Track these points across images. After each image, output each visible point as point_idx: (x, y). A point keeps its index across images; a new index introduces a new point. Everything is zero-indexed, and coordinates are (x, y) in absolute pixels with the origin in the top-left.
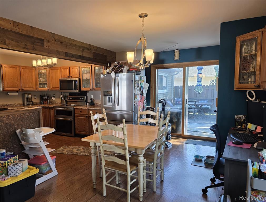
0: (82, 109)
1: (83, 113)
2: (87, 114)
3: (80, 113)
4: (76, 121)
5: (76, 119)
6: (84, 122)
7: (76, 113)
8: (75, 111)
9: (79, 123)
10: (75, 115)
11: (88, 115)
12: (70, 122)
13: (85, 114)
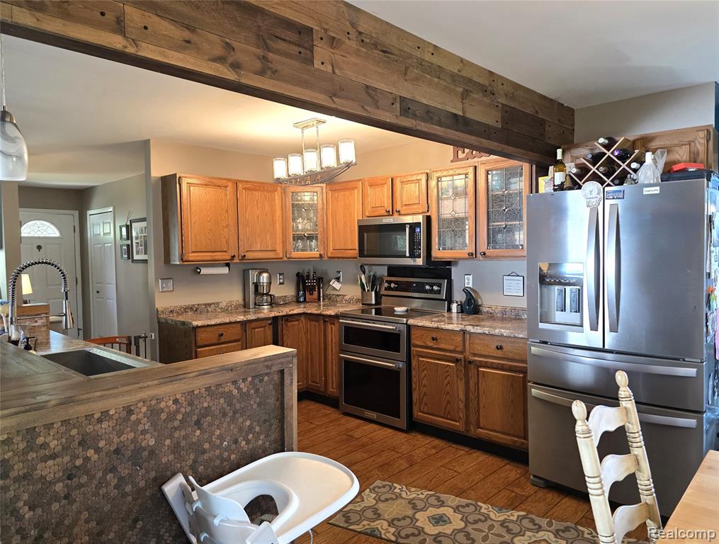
0: (437, 328)
1: (442, 346)
2: (460, 349)
3: (430, 344)
4: (414, 373)
5: (414, 363)
6: (446, 381)
7: (414, 341)
8: (413, 337)
9: (425, 382)
10: (412, 348)
11: (461, 353)
12: (394, 373)
13: (452, 348)
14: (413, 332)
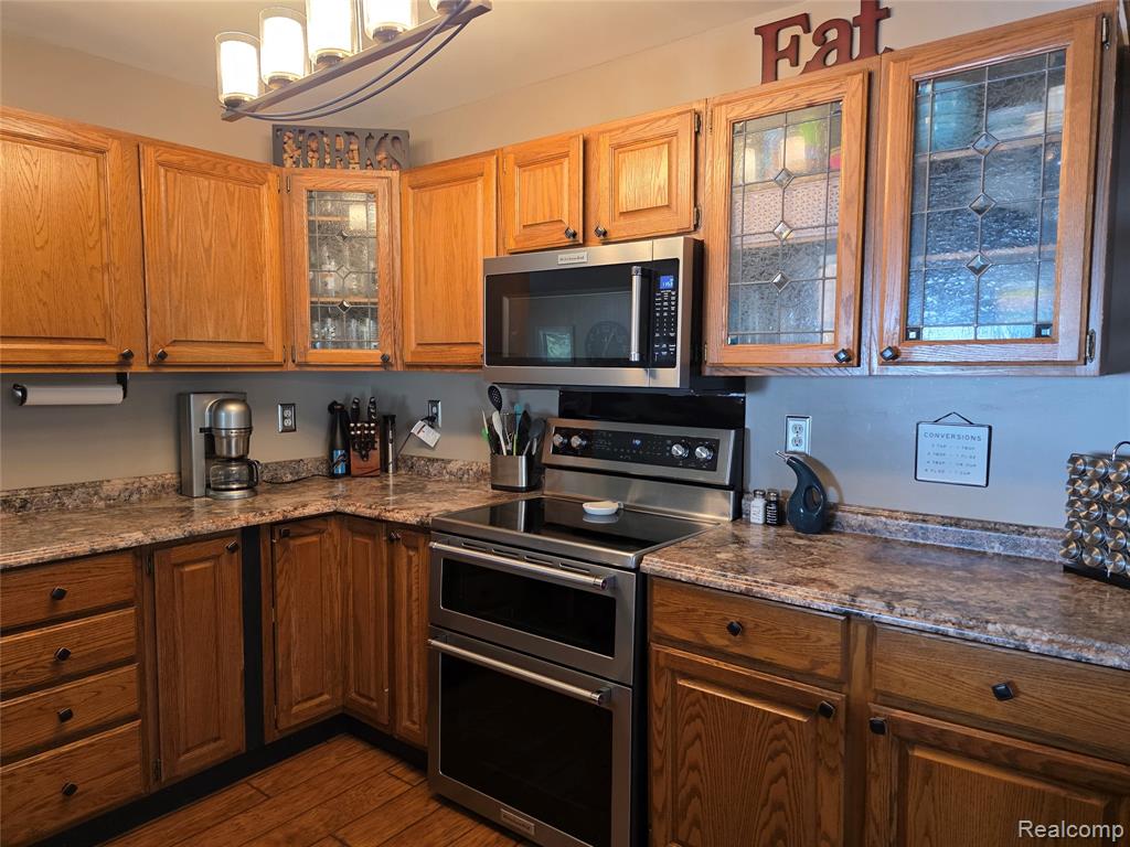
0: (747, 594)
1: (760, 652)
2: (832, 670)
3: (719, 640)
4: (657, 722)
5: (659, 692)
7: (659, 625)
8: (657, 611)
9: (694, 753)
10: (654, 647)
11: (837, 684)
13: (801, 664)
14: (657, 596)
